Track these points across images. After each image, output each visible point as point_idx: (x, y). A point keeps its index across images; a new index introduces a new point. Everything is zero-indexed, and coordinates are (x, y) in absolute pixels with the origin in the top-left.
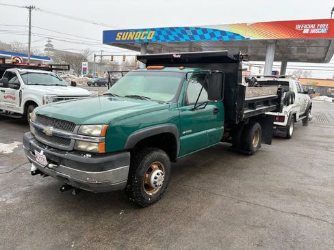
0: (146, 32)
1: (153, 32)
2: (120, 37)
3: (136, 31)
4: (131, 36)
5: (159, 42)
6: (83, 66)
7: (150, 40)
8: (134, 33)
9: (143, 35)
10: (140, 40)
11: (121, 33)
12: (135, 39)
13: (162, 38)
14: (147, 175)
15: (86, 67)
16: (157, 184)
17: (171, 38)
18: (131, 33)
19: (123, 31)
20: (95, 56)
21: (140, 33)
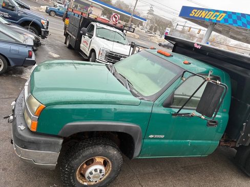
0: (218, 14)
1: (224, 15)
2: (194, 13)
3: (209, 10)
4: (203, 14)
5: (227, 24)
6: (166, 31)
7: (219, 21)
8: (207, 12)
9: (214, 15)
10: (209, 19)
11: (196, 11)
12: (206, 17)
13: (230, 21)
14: (85, 166)
15: (168, 32)
16: (91, 180)
17: (240, 23)
18: (204, 12)
19: (198, 9)
20: (177, 25)
21: (212, 13)
